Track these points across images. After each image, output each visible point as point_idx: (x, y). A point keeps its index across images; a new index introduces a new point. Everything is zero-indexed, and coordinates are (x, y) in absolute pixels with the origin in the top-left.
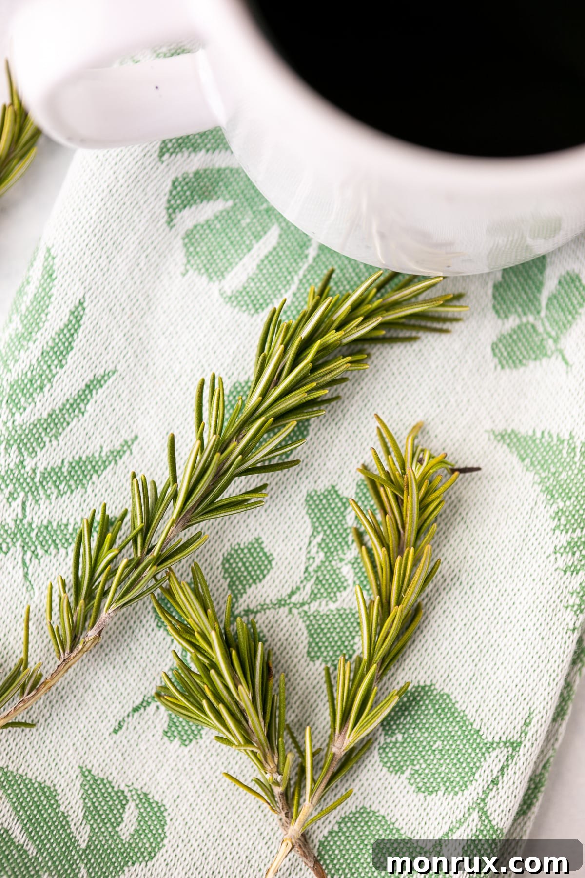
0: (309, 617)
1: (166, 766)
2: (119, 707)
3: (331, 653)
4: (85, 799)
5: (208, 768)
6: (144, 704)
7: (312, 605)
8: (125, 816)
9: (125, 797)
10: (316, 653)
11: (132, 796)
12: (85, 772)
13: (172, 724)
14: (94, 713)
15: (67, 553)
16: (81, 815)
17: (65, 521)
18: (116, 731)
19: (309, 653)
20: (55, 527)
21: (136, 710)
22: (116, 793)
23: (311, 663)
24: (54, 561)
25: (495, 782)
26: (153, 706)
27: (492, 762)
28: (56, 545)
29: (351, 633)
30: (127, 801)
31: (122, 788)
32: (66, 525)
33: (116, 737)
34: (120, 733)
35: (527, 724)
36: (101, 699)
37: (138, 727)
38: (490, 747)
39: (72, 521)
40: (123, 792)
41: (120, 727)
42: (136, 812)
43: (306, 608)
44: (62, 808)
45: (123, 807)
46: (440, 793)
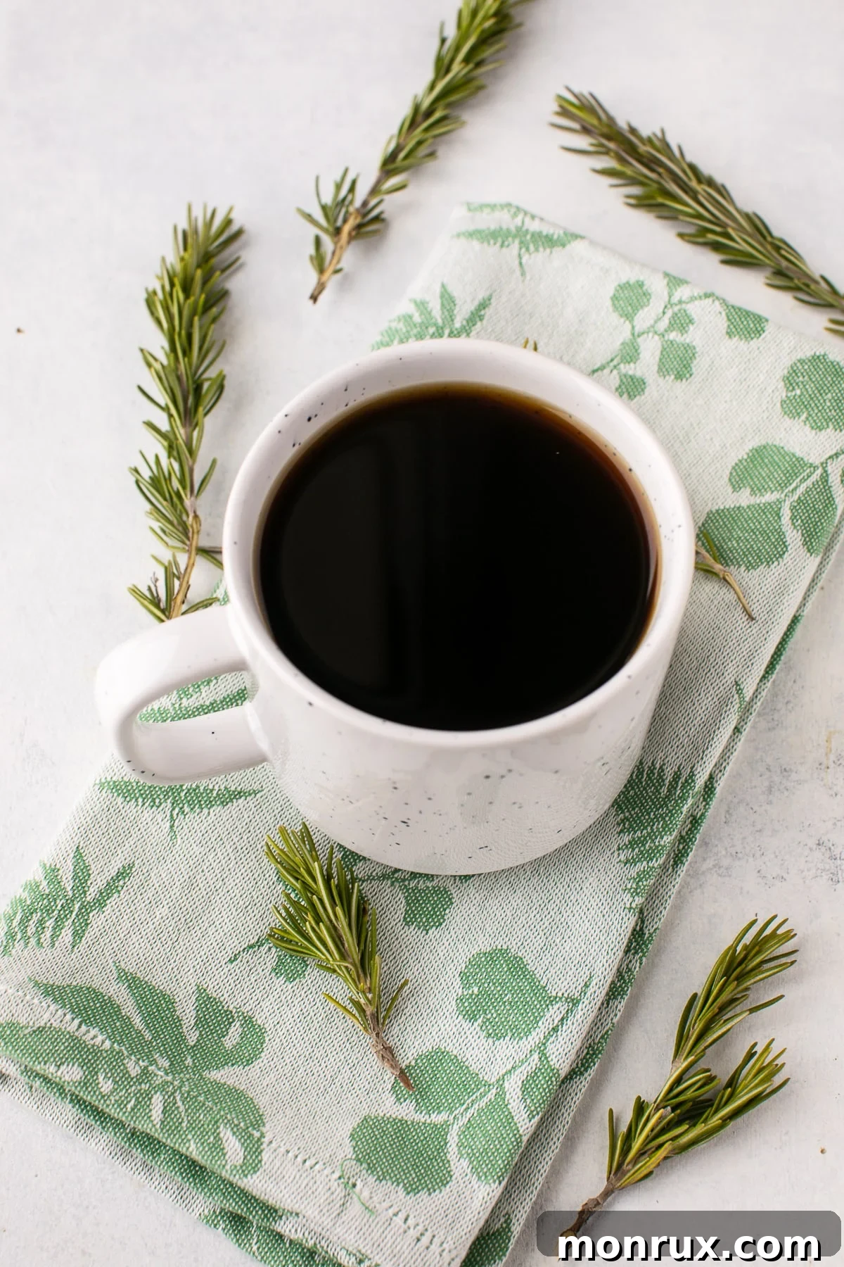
0: (407, 890)
1: (270, 996)
2: (237, 942)
3: (424, 920)
4: (198, 1011)
5: (307, 1003)
6: (259, 944)
7: (411, 882)
8: (230, 1031)
9: (233, 1017)
10: (412, 918)
11: (238, 1017)
12: (201, 991)
13: (280, 962)
14: (215, 944)
15: (209, 813)
16: (193, 1022)
17: (211, 787)
18: (231, 961)
19: (405, 918)
20: (202, 791)
21: (251, 947)
22: (226, 1011)
23: (406, 927)
24: (197, 818)
25: (555, 1030)
26: (266, 947)
27: (554, 1013)
28: (201, 805)
29: (443, 905)
30: (234, 1021)
31: (231, 1008)
32: (212, 791)
33: (230, 966)
34: (235, 963)
35: (586, 986)
36: (222, 934)
37: (251, 962)
38: (553, 1000)
39: (216, 788)
40: (231, 1012)
41: (236, 959)
42: (240, 1030)
43: (407, 883)
44: (178, 1013)
45: (230, 1024)
46: (507, 1038)
